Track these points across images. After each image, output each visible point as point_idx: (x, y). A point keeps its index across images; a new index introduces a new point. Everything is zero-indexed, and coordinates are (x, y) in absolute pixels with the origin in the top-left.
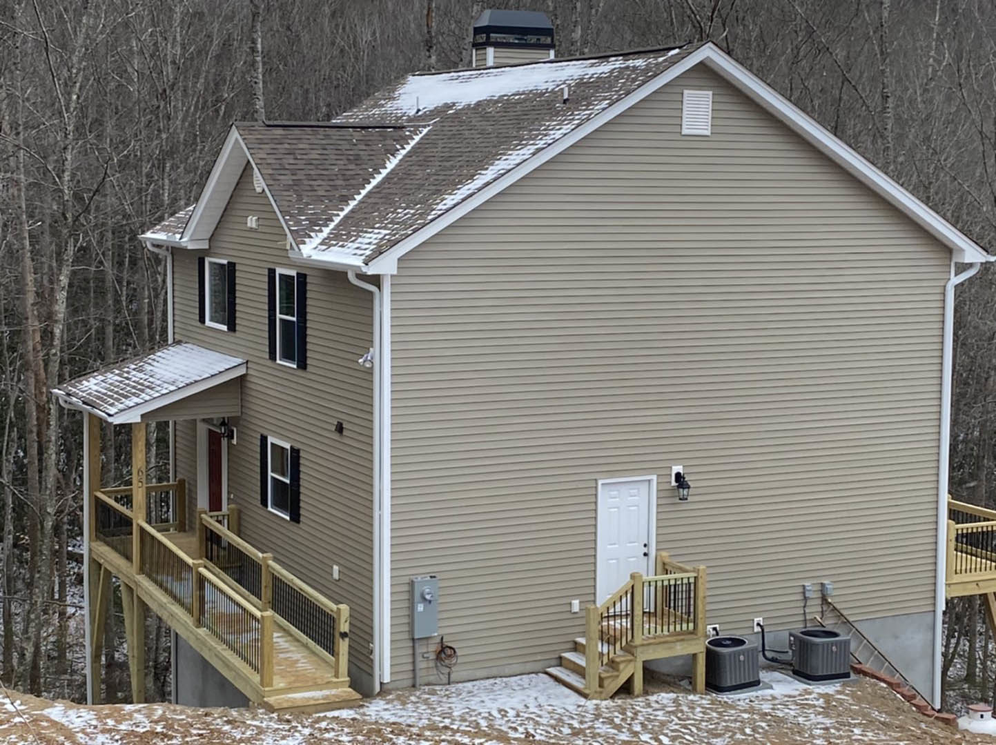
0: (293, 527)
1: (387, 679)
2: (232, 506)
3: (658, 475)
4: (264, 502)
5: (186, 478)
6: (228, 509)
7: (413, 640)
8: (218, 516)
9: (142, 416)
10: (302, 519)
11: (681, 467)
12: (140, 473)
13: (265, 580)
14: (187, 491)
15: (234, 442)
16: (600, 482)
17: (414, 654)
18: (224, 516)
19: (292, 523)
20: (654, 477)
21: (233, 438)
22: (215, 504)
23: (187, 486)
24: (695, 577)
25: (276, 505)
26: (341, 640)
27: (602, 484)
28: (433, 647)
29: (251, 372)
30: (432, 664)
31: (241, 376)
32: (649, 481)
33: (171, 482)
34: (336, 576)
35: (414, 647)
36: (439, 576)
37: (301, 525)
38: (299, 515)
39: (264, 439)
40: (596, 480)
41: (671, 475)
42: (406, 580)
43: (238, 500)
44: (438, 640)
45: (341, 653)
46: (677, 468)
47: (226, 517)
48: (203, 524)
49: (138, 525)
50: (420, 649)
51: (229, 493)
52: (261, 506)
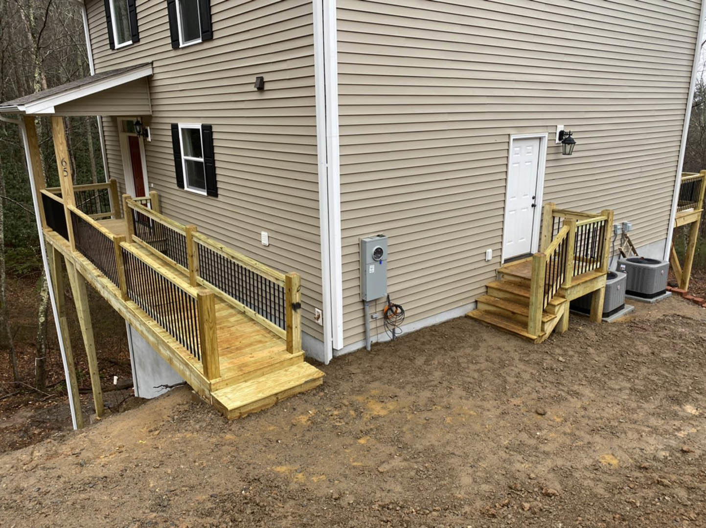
0: (211, 201)
1: (339, 345)
2: (154, 192)
3: (549, 133)
4: (180, 184)
5: (116, 179)
6: (150, 194)
7: (363, 302)
8: (141, 200)
9: (56, 107)
10: (220, 192)
11: (563, 126)
12: (64, 163)
13: (192, 250)
14: (119, 189)
15: (149, 139)
16: (512, 138)
17: (364, 316)
18: (146, 200)
19: (210, 197)
20: (546, 135)
21: (148, 136)
22: (140, 192)
23: (118, 185)
24: (605, 221)
25: (192, 184)
26: (293, 312)
27: (514, 140)
28: (381, 307)
29: (156, 71)
30: (380, 323)
31: (148, 76)
32: (540, 139)
33: (107, 182)
34: (265, 241)
35: (364, 309)
36: (387, 234)
37: (220, 198)
38: (216, 189)
39: (175, 127)
40: (509, 135)
41: (556, 133)
42: (356, 241)
43: (157, 187)
44: (385, 300)
45: (294, 327)
46: (561, 128)
47: (149, 201)
48: (129, 207)
49: (68, 209)
50: (370, 311)
51: (149, 183)
52: (177, 188)
